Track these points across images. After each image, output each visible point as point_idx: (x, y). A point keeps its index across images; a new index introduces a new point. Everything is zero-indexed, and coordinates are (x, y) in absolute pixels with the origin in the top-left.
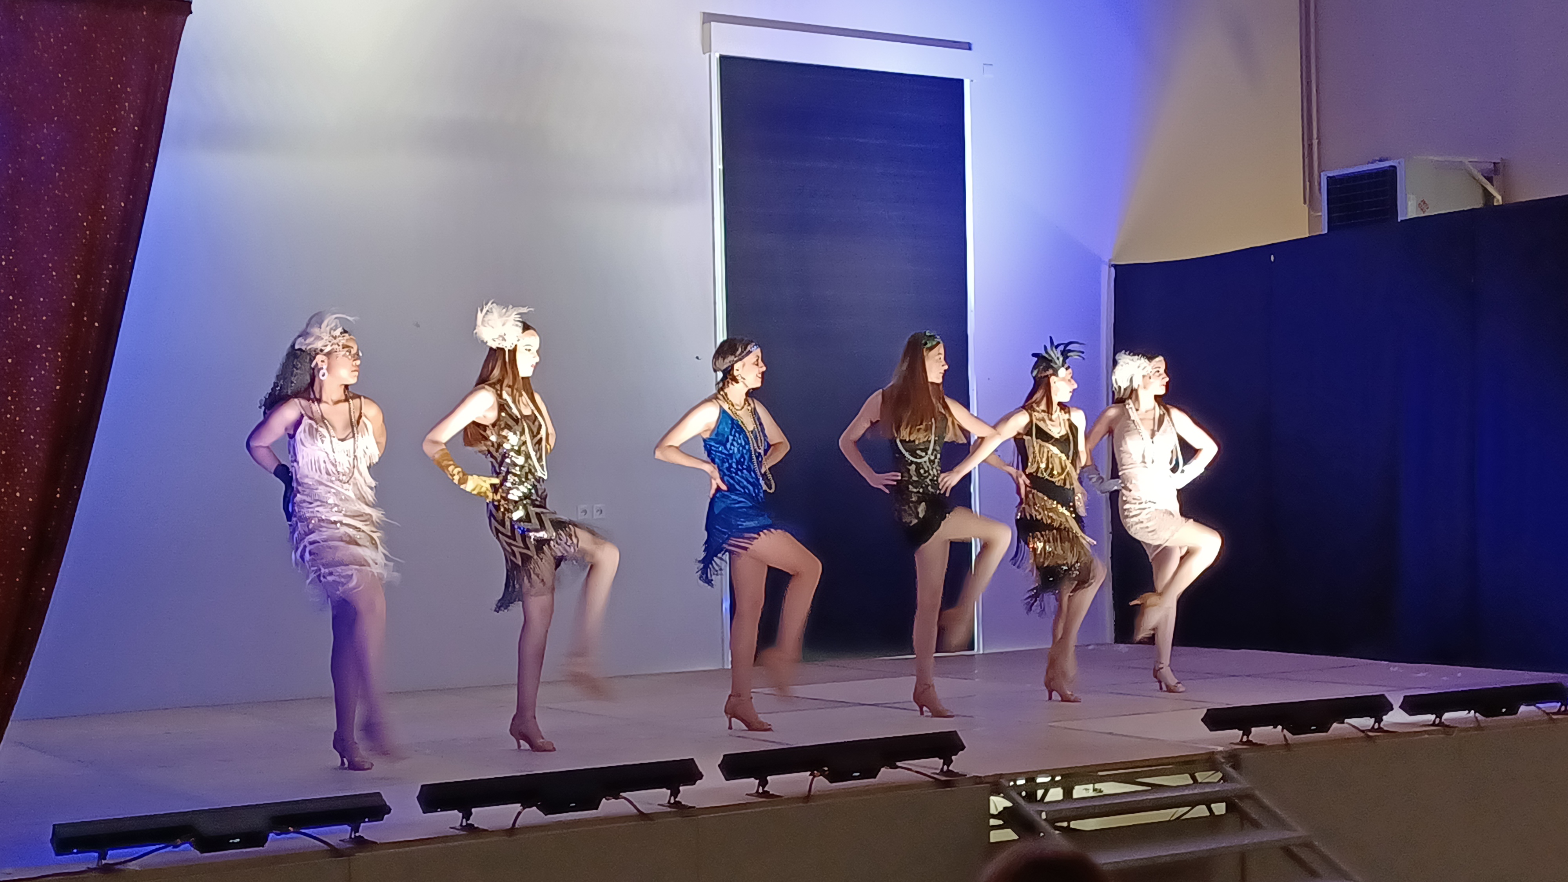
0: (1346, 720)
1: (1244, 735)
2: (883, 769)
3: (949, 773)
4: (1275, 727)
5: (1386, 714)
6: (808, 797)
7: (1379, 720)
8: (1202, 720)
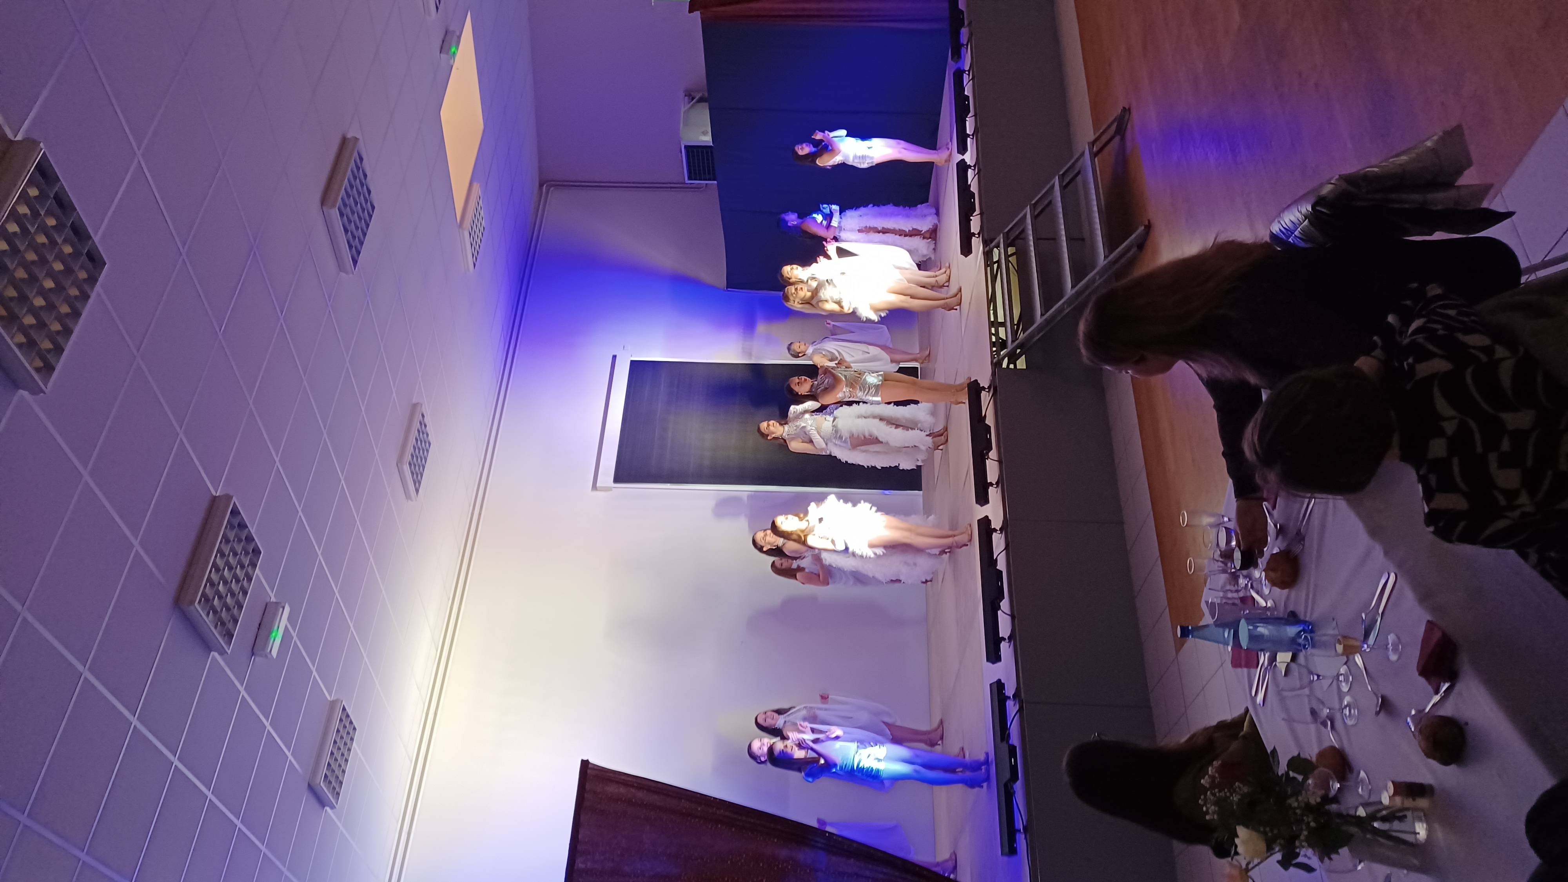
0: (969, 183)
1: (975, 236)
2: (986, 422)
3: (989, 388)
4: (971, 220)
5: (967, 163)
6: (1000, 461)
7: (970, 167)
8: (966, 257)
